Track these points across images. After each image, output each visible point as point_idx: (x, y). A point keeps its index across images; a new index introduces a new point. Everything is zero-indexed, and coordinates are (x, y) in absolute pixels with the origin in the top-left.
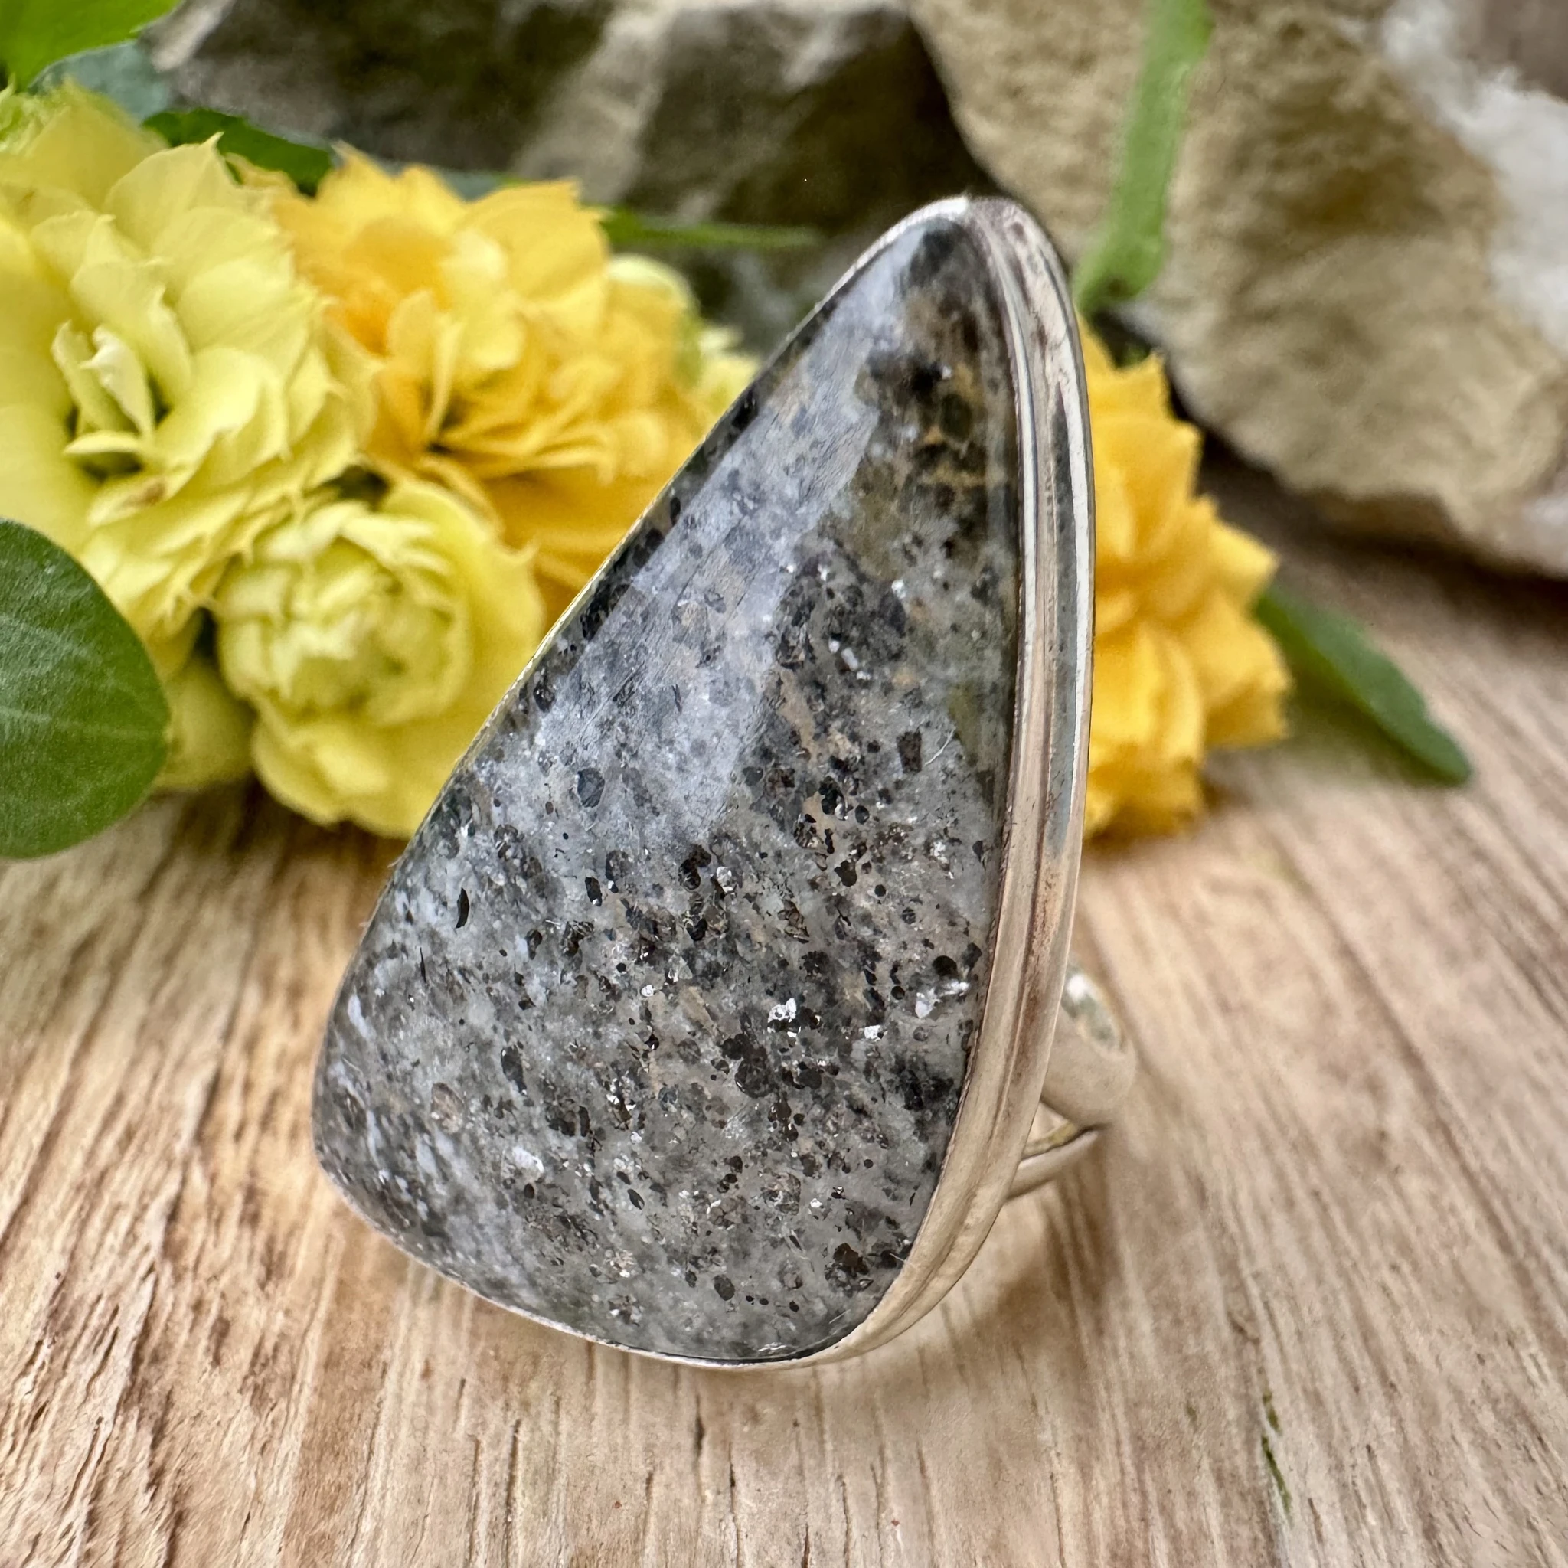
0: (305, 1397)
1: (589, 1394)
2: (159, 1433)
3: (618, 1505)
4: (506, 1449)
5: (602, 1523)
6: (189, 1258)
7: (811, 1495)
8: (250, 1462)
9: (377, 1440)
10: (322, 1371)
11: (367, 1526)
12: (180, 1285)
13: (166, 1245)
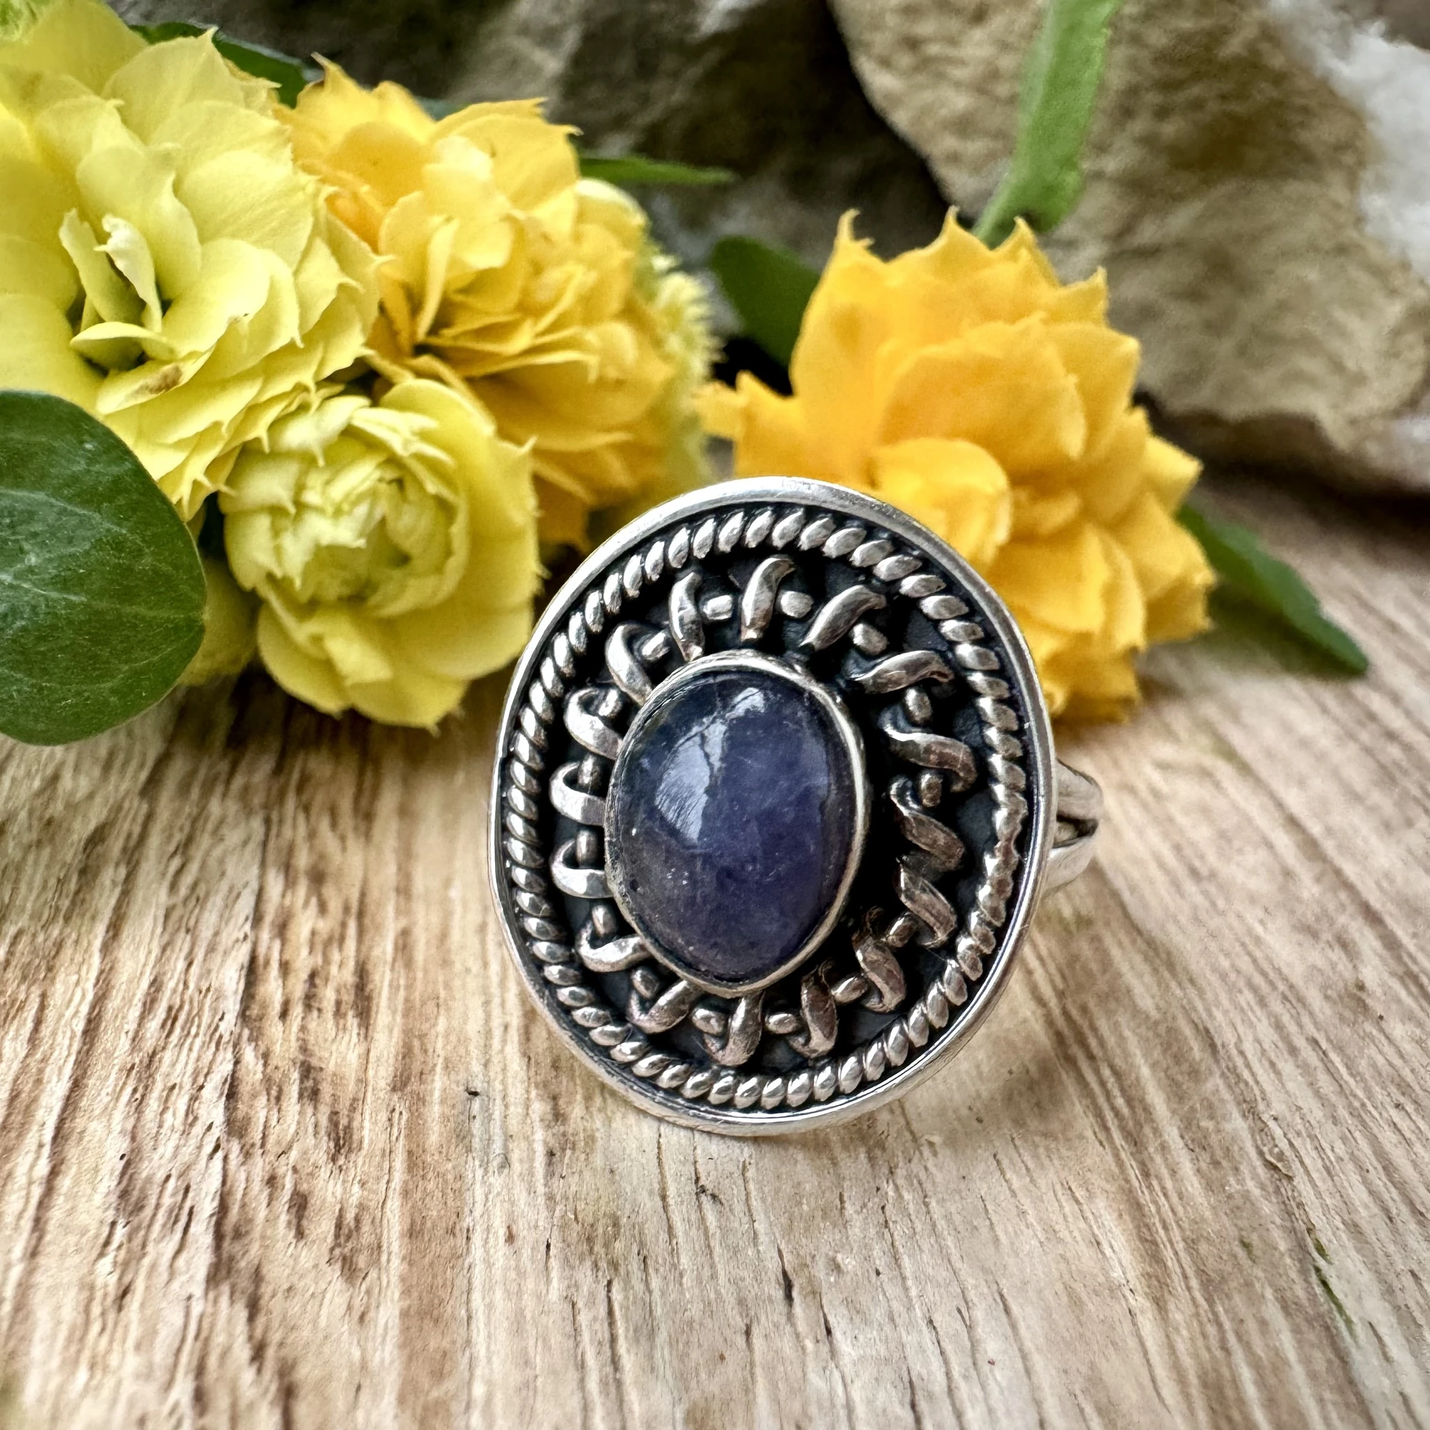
0: (395, 1266)
1: (674, 1252)
2: (254, 1307)
3: (722, 1358)
4: (602, 1310)
5: (711, 1374)
6: (256, 1135)
7: (906, 1339)
8: (351, 1333)
9: (473, 1306)
10: (406, 1240)
11: (479, 1390)
12: (250, 1162)
13: (229, 1122)
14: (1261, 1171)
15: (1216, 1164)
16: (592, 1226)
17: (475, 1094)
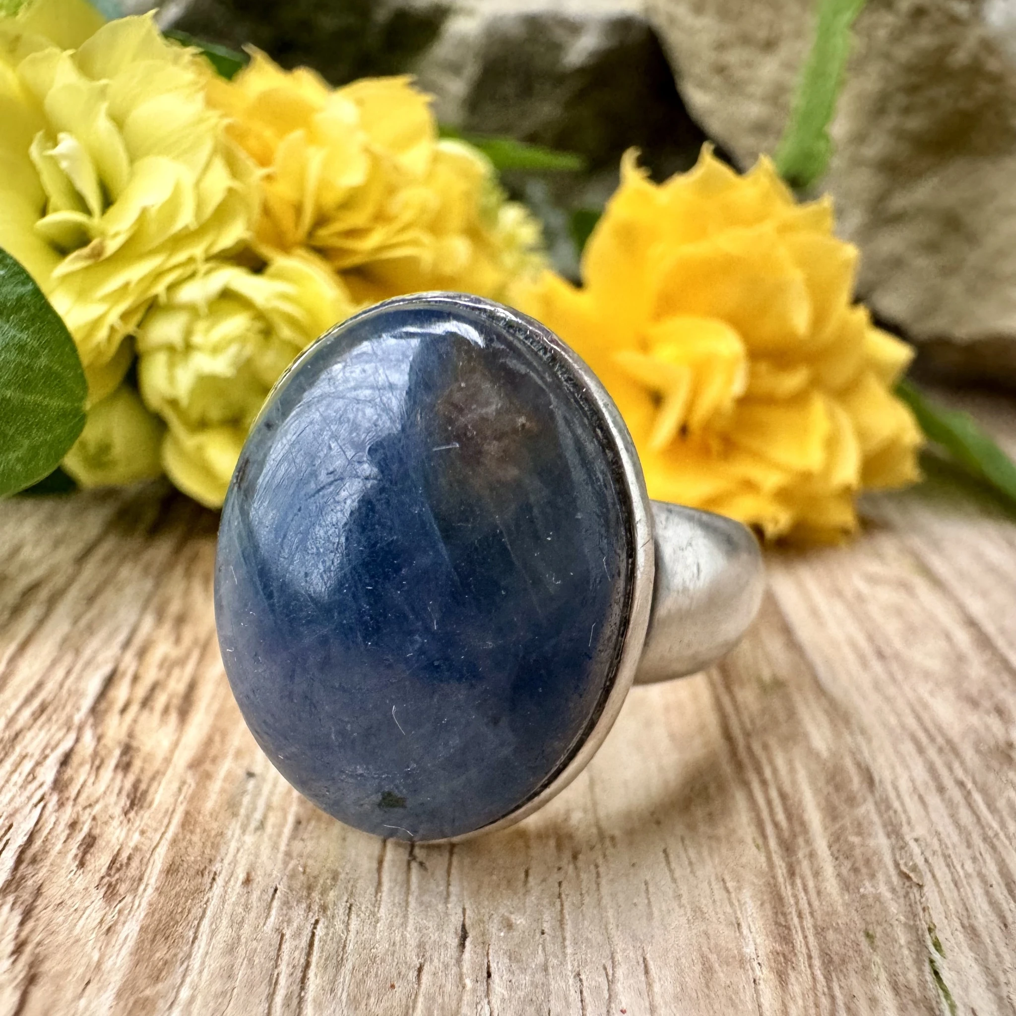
0: (148, 893)
1: (377, 903)
2: (27, 915)
3: (393, 986)
4: (304, 942)
5: (379, 1001)
6: (73, 791)
7: (554, 986)
8: (97, 940)
9: (201, 929)
10: (163, 875)
11: (185, 994)
12: (63, 809)
13: (56, 782)
14: (895, 879)
15: (855, 870)
16: (315, 877)
17: (252, 775)
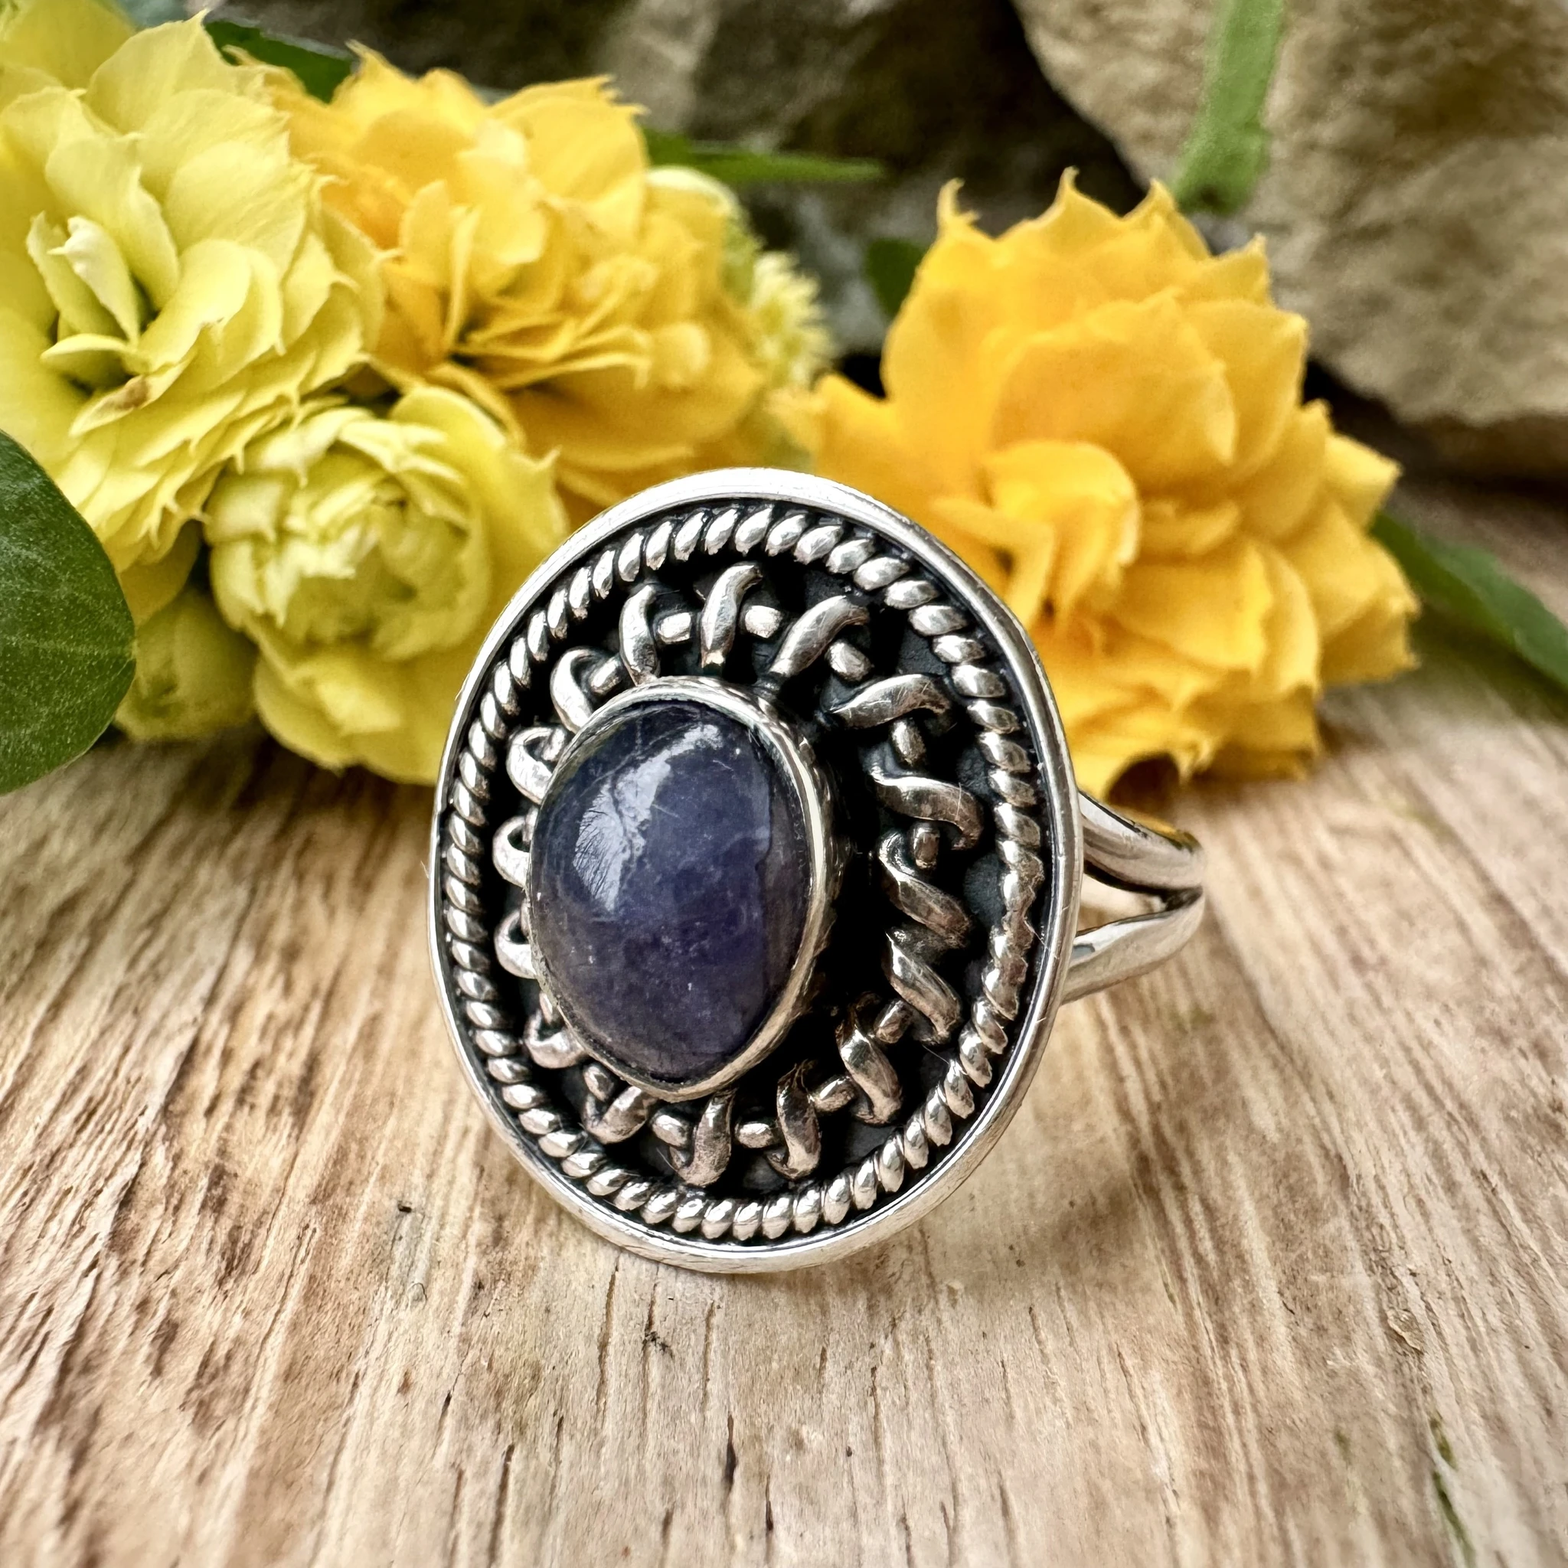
0: (257, 1416)
1: (599, 1413)
2: (80, 1457)
3: (626, 1551)
4: (493, 1482)
6: (140, 1251)
7: (866, 1541)
8: (185, 1494)
9: (340, 1467)
10: (279, 1383)
12: (125, 1282)
13: (114, 1234)
14: (1382, 1343)
15: (1320, 1330)
16: (506, 1376)
17: (406, 1210)
